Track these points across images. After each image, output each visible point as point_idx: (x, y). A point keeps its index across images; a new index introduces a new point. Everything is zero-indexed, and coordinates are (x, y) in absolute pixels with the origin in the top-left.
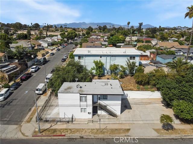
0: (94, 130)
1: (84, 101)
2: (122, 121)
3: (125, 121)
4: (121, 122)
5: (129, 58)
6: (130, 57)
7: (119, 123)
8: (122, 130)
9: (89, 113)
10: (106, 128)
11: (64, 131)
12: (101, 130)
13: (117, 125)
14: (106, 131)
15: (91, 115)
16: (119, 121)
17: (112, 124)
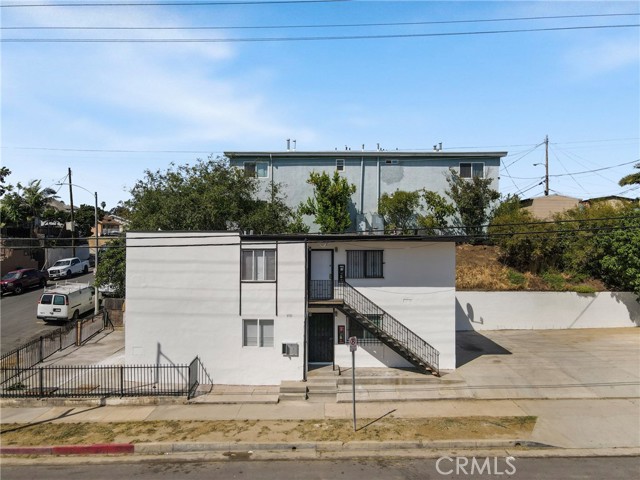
0: (317, 425)
1: (262, 276)
2: (470, 387)
3: (492, 387)
4: (467, 393)
5: (457, 169)
6: (462, 165)
7: (458, 399)
8: (486, 421)
9: (286, 349)
10: (388, 416)
11: (133, 431)
12: (360, 424)
13: (449, 405)
14: (388, 425)
15: (298, 362)
16: (455, 389)
17: (418, 403)
